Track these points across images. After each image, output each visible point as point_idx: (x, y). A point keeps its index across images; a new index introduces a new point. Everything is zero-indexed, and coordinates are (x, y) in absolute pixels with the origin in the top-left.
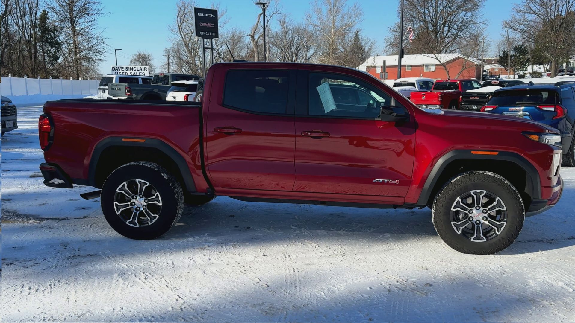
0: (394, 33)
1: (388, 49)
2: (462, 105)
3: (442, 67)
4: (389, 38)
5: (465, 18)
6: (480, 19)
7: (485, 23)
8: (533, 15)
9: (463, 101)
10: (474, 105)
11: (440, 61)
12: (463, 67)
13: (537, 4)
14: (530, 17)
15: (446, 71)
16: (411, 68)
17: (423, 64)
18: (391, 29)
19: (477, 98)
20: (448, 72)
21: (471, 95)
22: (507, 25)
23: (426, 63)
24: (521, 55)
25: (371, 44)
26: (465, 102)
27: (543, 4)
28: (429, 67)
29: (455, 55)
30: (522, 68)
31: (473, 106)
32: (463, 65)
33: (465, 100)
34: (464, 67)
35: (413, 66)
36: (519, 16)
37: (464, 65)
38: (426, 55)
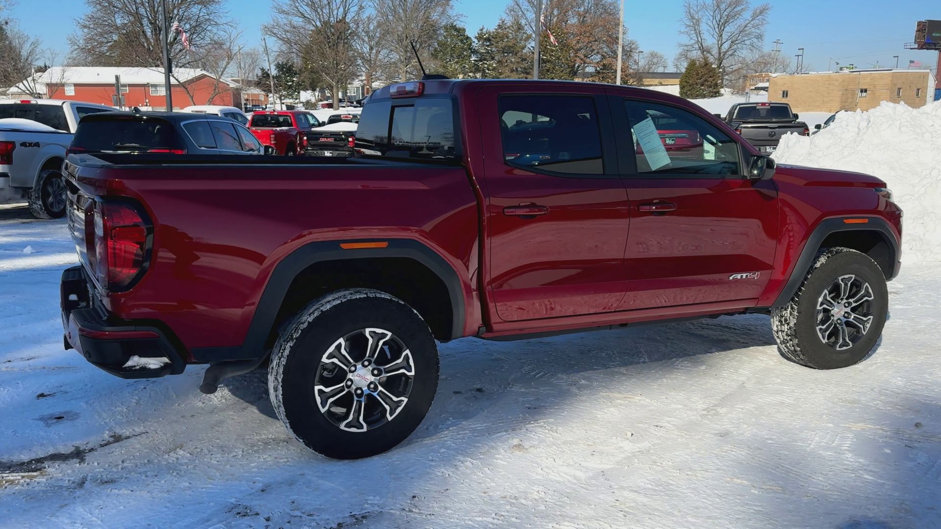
0: (86, 30)
1: (75, 56)
2: (308, 150)
3: (182, 89)
4: (76, 38)
5: (201, 14)
6: (224, 18)
7: (231, 24)
8: (301, 19)
9: (310, 144)
10: (327, 150)
11: (177, 80)
12: (215, 90)
13: (305, 4)
14: (298, 21)
15: (188, 95)
16: (127, 88)
17: (148, 84)
18: (79, 23)
19: (331, 140)
20: (192, 98)
21: (321, 136)
22: (269, 31)
23: (152, 82)
24: (288, 76)
25: (31, 46)
26: (312, 146)
27: (313, 5)
28: (158, 89)
29: (198, 72)
30: (290, 96)
31: (326, 152)
32: (214, 88)
33: (313, 142)
34: (217, 91)
35: (130, 85)
36: (282, 19)
37: (216, 88)
38: (154, 68)
